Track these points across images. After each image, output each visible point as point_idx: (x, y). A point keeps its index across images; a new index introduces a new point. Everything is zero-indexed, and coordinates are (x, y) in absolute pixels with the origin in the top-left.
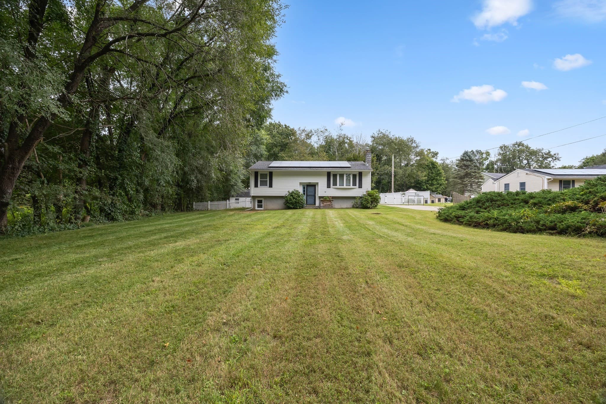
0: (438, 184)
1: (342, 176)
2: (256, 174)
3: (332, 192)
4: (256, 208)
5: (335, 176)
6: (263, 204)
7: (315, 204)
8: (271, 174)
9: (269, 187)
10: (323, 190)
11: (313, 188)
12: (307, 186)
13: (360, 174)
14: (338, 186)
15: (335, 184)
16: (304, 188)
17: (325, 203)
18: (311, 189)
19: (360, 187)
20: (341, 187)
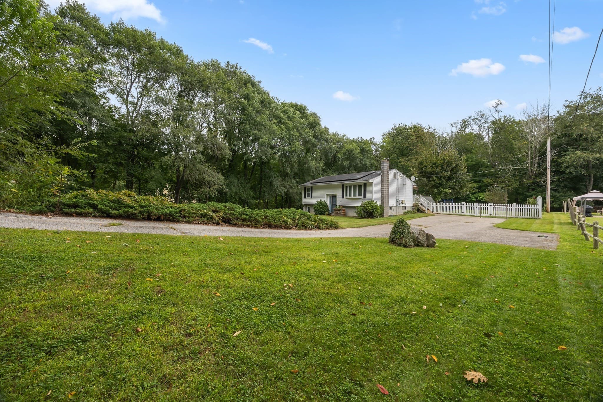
3: (345, 202)
5: (346, 188)
8: (312, 188)
9: (311, 198)
10: (340, 200)
11: (335, 199)
12: (332, 196)
13: (365, 185)
14: (348, 197)
16: (330, 198)
19: (365, 197)
20: (350, 197)
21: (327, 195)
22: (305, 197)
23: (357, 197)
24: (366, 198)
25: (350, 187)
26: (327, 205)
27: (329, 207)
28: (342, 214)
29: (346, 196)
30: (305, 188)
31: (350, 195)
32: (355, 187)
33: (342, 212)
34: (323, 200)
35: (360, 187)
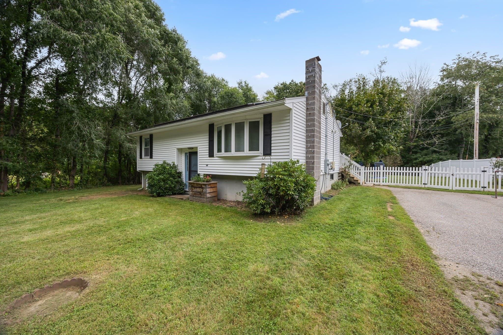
2: (141, 139)
3: (216, 166)
8: (152, 137)
9: (150, 158)
10: (204, 162)
13: (268, 119)
14: (223, 153)
16: (187, 158)
19: (267, 152)
20: (228, 154)
21: (180, 150)
22: (141, 157)
23: (247, 152)
24: (270, 154)
25: (228, 128)
26: (180, 173)
27: (184, 178)
28: (208, 195)
29: (219, 150)
30: (141, 137)
31: (228, 149)
32: (240, 127)
33: (209, 190)
34: (170, 162)
35: (254, 126)
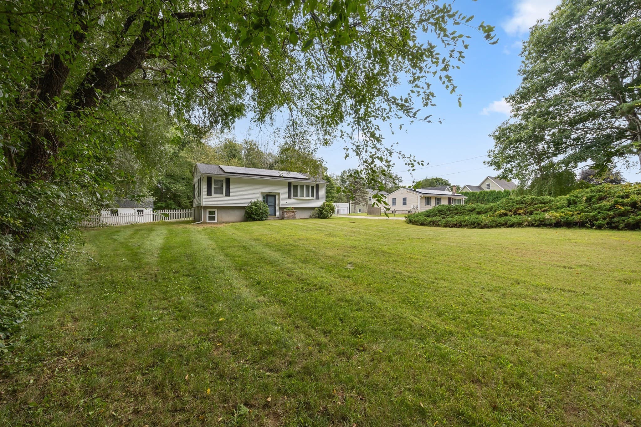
0: (332, 197)
1: (302, 187)
2: (209, 180)
3: (293, 203)
4: (208, 221)
5: (296, 187)
6: (216, 215)
7: (275, 215)
8: (228, 181)
9: (226, 196)
10: (284, 201)
11: (273, 199)
12: (268, 195)
13: (317, 186)
14: (299, 197)
15: (296, 195)
16: (264, 198)
17: (289, 214)
18: (271, 199)
19: (317, 198)
22: (209, 193)
23: (310, 198)
30: (209, 178)
31: (301, 196)
35: (312, 188)
